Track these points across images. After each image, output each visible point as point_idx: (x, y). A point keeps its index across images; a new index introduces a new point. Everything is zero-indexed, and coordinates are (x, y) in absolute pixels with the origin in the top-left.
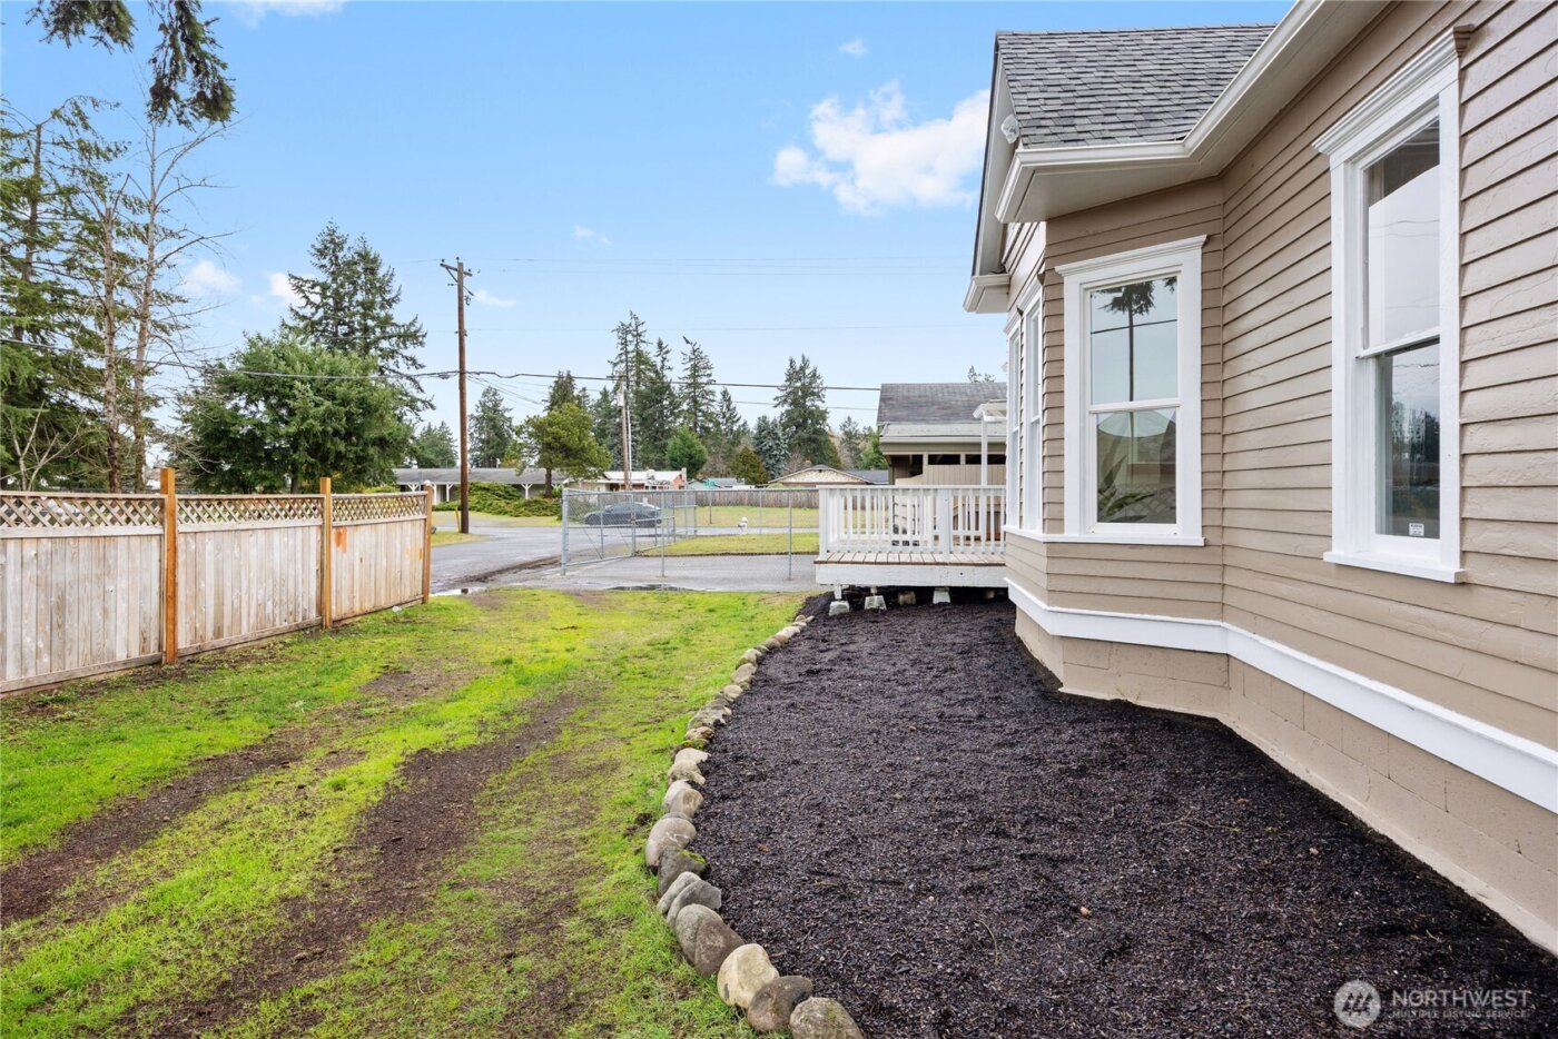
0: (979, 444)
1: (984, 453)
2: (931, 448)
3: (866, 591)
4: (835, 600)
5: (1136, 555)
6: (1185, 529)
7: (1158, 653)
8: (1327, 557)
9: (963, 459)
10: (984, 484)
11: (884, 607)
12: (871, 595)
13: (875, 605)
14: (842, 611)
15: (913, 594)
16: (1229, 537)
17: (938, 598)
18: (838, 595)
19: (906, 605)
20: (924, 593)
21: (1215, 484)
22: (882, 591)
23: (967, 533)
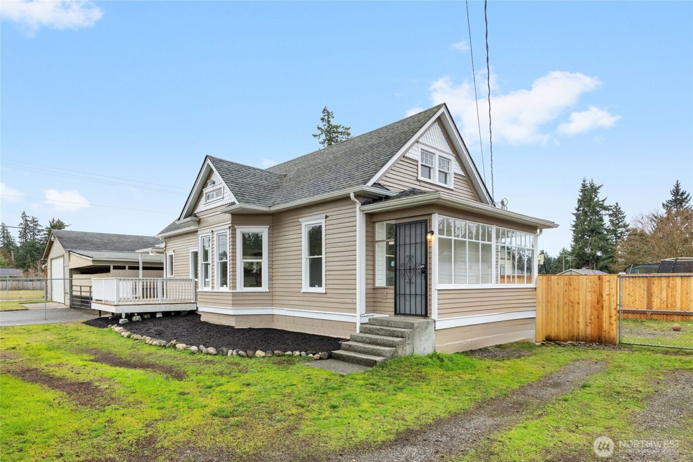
0: (138, 262)
1: (141, 266)
2: (113, 263)
3: (132, 314)
4: (122, 318)
5: (253, 294)
6: (264, 288)
7: (258, 316)
8: (301, 291)
9: (127, 267)
10: (141, 277)
11: (141, 320)
12: (135, 316)
13: (138, 319)
14: (126, 322)
15: (149, 315)
16: (274, 289)
17: (158, 315)
18: (124, 316)
19: (147, 318)
20: (153, 315)
21: (271, 279)
22: (139, 314)
23: (136, 296)
